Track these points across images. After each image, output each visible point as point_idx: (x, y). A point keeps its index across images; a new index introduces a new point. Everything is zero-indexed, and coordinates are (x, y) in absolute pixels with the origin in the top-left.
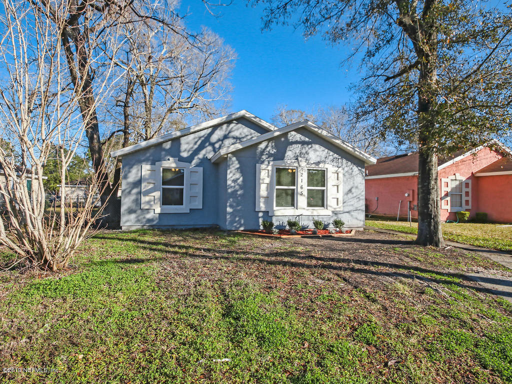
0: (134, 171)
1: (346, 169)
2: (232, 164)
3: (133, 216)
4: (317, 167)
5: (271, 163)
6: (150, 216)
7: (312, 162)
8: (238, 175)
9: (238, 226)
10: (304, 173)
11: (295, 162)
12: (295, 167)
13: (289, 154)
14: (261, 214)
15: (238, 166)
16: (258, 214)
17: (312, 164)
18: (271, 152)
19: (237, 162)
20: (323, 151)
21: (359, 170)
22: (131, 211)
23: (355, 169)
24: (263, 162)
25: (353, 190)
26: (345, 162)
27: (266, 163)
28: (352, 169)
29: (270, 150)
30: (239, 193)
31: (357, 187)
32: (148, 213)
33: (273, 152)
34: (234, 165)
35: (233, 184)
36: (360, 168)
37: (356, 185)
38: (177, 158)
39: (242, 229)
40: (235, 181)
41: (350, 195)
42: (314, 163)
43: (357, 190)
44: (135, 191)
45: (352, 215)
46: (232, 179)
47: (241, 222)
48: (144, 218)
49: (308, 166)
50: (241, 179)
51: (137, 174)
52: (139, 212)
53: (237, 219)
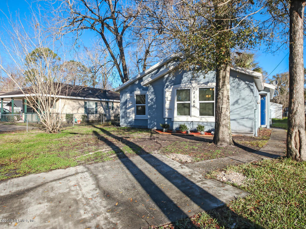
0: (123, 97)
1: (233, 84)
2: (150, 90)
3: (123, 120)
4: (206, 86)
5: (172, 86)
6: (130, 120)
7: (202, 83)
8: (153, 96)
9: (153, 126)
10: (195, 91)
11: (188, 84)
12: (189, 87)
13: (185, 79)
14: (166, 120)
15: (153, 90)
16: (165, 120)
17: (202, 84)
18: (172, 79)
19: (152, 88)
20: (212, 73)
21: (246, 84)
22: (123, 117)
23: (243, 83)
24: (167, 87)
25: (240, 101)
26: (232, 79)
27: (169, 87)
28: (239, 84)
29: (172, 78)
30: (154, 106)
31: (243, 99)
32: (129, 118)
33: (174, 80)
34: (151, 90)
35: (150, 102)
36: (248, 83)
37: (243, 97)
38: (142, 89)
39: (155, 128)
40: (152, 100)
41: (236, 106)
42: (203, 83)
43: (243, 101)
44: (124, 107)
45: (238, 123)
46: (150, 98)
47: (155, 124)
48: (128, 121)
49: (199, 86)
50: (155, 98)
51: (124, 99)
52: (125, 118)
53: (153, 122)
